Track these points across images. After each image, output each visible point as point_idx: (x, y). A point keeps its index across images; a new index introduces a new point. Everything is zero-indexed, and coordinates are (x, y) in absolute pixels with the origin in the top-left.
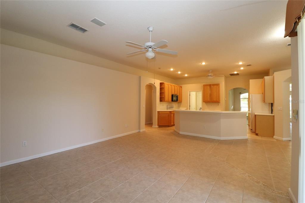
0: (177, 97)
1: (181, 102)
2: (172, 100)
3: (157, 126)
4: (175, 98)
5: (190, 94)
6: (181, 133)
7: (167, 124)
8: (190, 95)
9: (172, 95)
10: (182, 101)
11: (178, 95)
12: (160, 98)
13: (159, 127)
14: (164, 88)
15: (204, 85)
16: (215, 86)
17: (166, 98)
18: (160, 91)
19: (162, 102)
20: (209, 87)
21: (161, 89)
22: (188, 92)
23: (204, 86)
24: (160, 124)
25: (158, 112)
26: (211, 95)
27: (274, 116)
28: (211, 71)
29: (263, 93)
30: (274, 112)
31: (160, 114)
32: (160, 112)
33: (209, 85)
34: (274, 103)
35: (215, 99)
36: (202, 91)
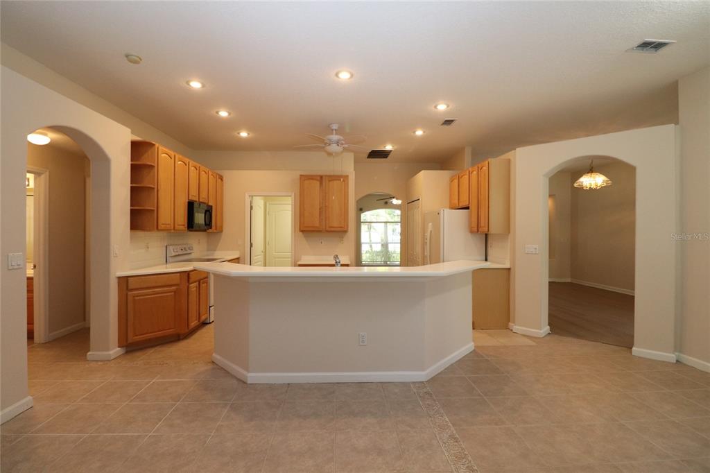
0: (209, 212)
1: (221, 231)
2: (191, 225)
3: (115, 351)
4: (200, 218)
5: (254, 205)
6: (253, 377)
7: (171, 331)
8: (251, 208)
9: (191, 205)
10: (222, 227)
11: (210, 204)
12: (132, 211)
13: (127, 352)
14: (152, 167)
15: (301, 176)
16: (336, 183)
17: (165, 216)
18: (132, 182)
19: (140, 233)
20: (318, 183)
21: (137, 170)
22: (247, 196)
23: (303, 178)
24: (132, 338)
25: (124, 281)
26: (323, 210)
27: (509, 269)
28: (335, 127)
29: (467, 208)
30: (513, 261)
31: (132, 290)
32: (130, 282)
33: (319, 178)
34: (509, 232)
35: (335, 223)
36: (293, 196)
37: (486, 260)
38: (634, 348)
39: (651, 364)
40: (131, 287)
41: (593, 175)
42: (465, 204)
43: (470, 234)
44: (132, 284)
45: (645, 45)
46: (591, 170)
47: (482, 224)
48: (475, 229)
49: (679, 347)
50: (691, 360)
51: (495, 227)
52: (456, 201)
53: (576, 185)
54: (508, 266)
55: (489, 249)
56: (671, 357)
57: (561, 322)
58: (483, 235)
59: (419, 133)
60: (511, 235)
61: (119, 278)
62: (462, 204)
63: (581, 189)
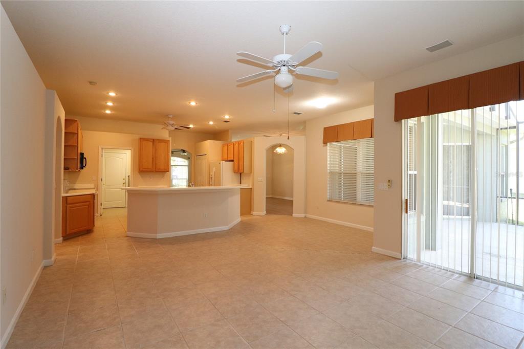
3: (61, 239)
6: (160, 236)
8: (102, 155)
9: (82, 154)
12: (64, 159)
13: (64, 240)
14: (75, 134)
16: (163, 144)
18: (65, 142)
20: (151, 143)
21: (67, 135)
22: (100, 148)
23: (142, 140)
24: (69, 232)
25: (65, 199)
26: (154, 159)
27: (251, 188)
28: (171, 116)
29: (233, 161)
30: (253, 184)
31: (70, 204)
32: (68, 199)
33: (152, 141)
34: (251, 172)
35: (162, 167)
36: (133, 150)
37: (240, 183)
38: (293, 215)
39: (297, 218)
40: (69, 202)
41: (282, 148)
42: (232, 159)
43: (233, 173)
44: (69, 200)
45: (295, 113)
46: (280, 146)
47: (240, 169)
48: (237, 171)
49: (306, 212)
50: (309, 216)
51: (246, 170)
52: (226, 157)
53: (275, 152)
54: (251, 187)
55: (242, 180)
56: (303, 215)
57: (269, 211)
58: (239, 173)
59: (211, 123)
60: (252, 174)
61: (63, 197)
62: (230, 159)
63: (277, 153)
